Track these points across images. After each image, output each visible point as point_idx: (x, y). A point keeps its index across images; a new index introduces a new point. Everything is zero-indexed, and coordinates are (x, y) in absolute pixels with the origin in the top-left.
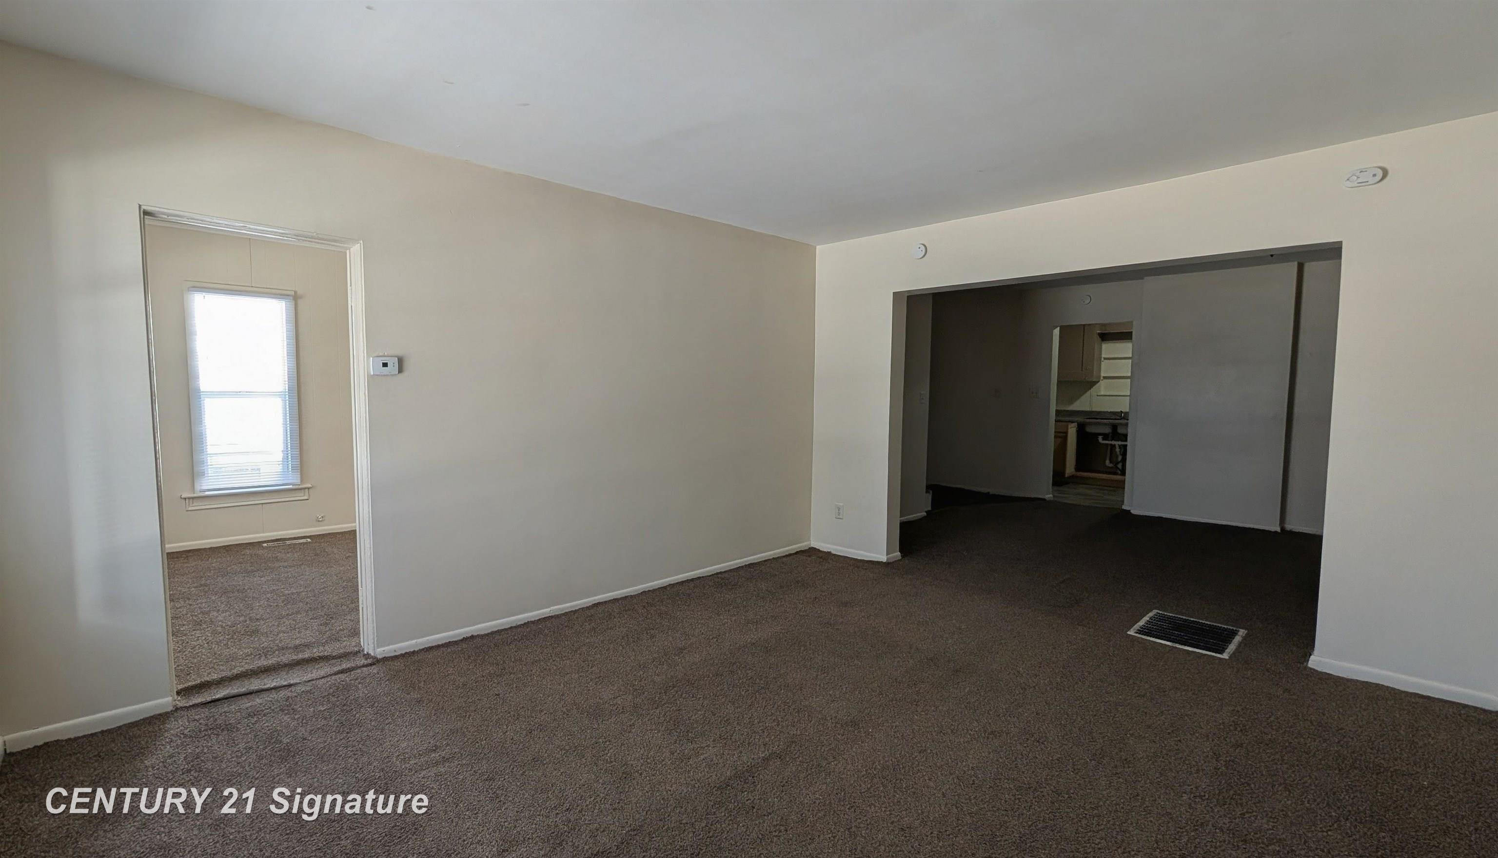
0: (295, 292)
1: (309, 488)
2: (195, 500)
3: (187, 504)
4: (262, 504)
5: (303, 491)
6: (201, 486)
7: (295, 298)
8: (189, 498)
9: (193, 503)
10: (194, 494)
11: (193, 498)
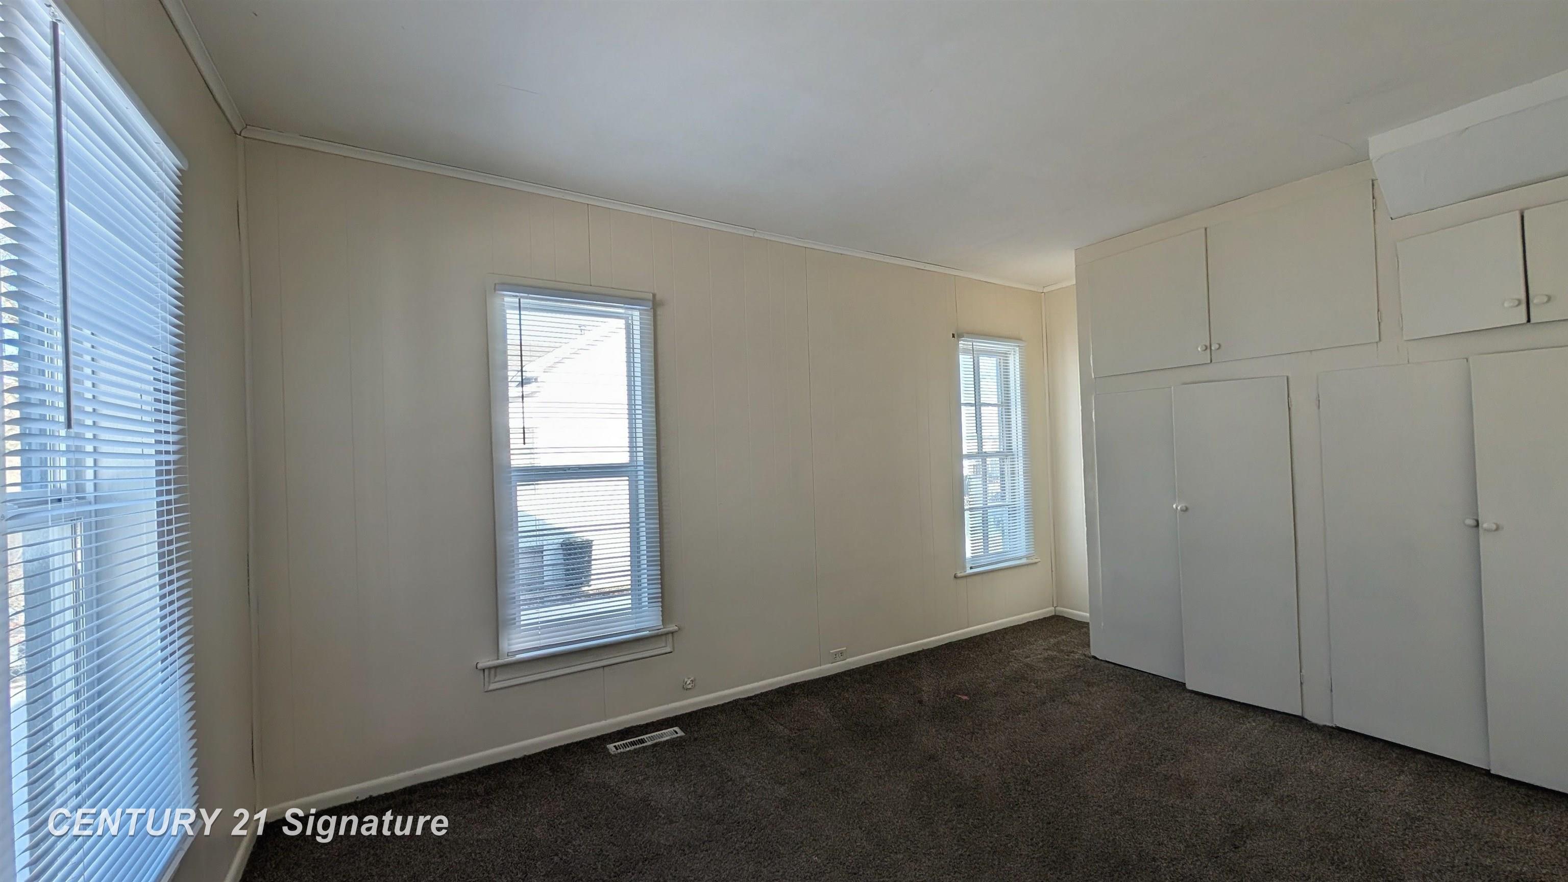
0: (654, 295)
1: (672, 633)
2: (498, 670)
3: (487, 679)
4: (604, 667)
5: (664, 638)
6: (509, 645)
7: (655, 305)
8: (490, 668)
9: (495, 676)
10: (498, 659)
11: (496, 667)
